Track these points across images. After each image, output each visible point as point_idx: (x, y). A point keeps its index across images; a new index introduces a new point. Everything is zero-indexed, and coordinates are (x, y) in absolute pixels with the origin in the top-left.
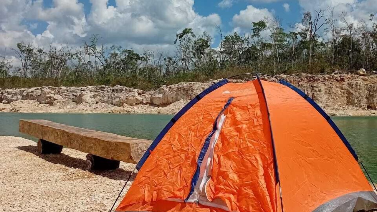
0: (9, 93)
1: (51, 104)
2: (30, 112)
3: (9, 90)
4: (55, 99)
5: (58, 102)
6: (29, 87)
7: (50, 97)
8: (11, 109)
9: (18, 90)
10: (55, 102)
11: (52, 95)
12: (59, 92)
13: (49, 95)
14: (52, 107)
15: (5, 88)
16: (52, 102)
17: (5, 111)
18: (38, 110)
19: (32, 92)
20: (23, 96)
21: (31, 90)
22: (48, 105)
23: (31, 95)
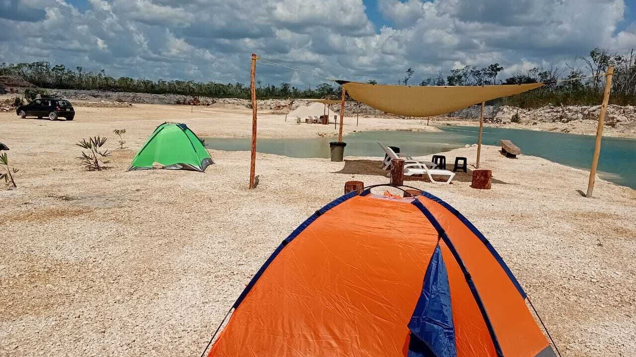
0: (570, 111)
1: (613, 125)
2: (581, 134)
3: (571, 108)
4: (618, 121)
5: (621, 124)
6: (594, 104)
7: (613, 118)
8: (563, 129)
9: (579, 108)
10: (618, 124)
11: (615, 116)
12: (624, 112)
13: (611, 116)
14: (613, 129)
15: (568, 105)
16: (614, 123)
17: (557, 131)
18: (589, 132)
19: (594, 111)
20: (584, 115)
21: (594, 108)
22: (610, 126)
23: (593, 115)
